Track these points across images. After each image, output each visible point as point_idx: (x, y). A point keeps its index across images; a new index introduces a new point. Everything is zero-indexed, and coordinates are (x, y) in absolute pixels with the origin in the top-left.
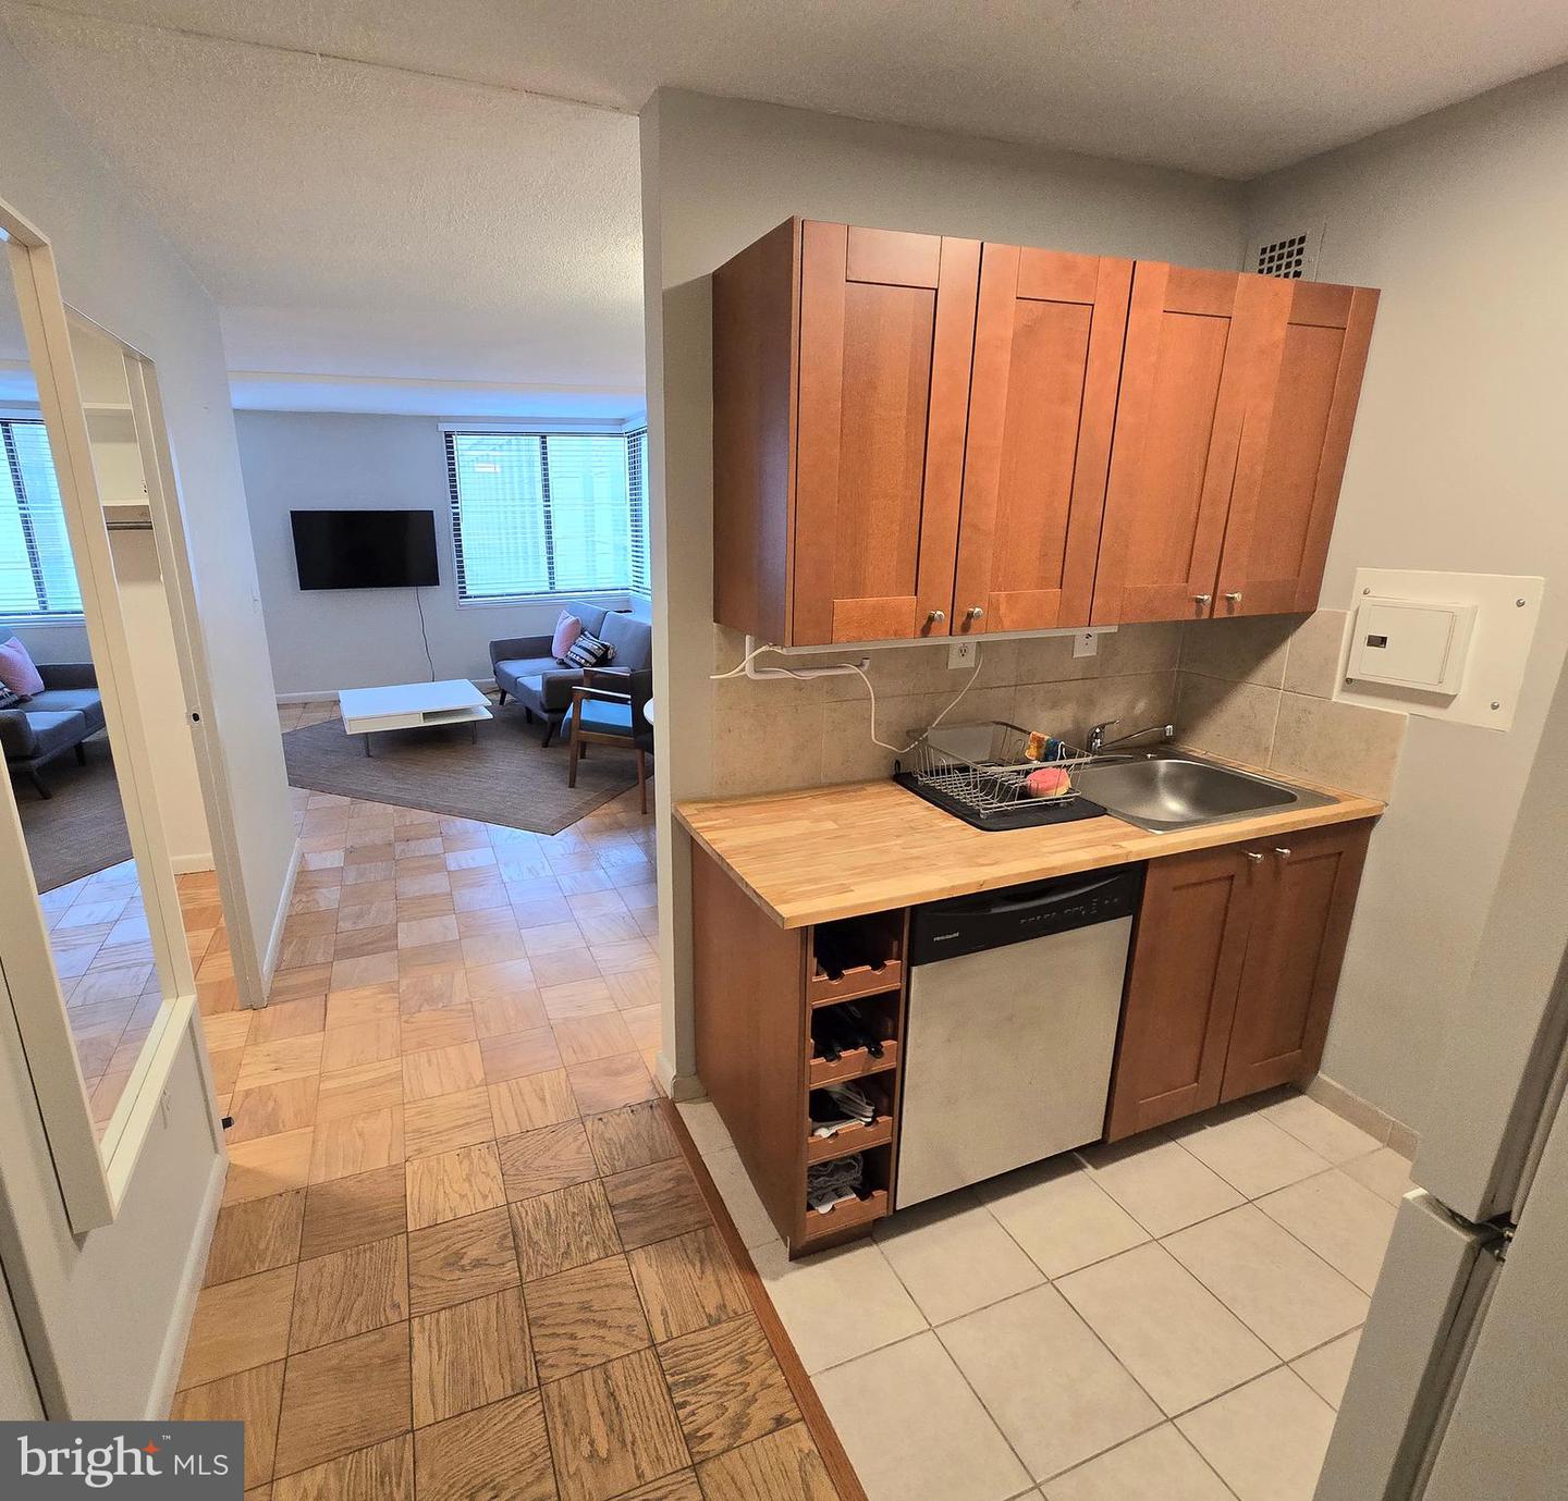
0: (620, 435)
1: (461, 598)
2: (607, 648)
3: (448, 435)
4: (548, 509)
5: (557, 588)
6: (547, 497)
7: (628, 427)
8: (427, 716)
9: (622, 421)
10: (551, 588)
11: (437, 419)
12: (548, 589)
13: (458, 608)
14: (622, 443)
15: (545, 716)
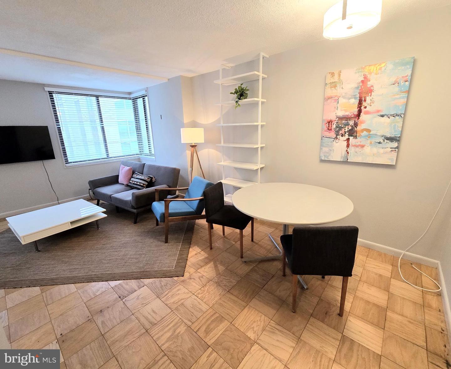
0: (130, 99)
1: (66, 163)
2: (152, 178)
3: (51, 93)
4: (103, 126)
5: (110, 156)
6: (101, 121)
7: (132, 96)
8: (72, 223)
9: (130, 93)
10: (108, 156)
11: (43, 86)
12: (106, 157)
13: (65, 168)
14: (130, 102)
15: (135, 211)
